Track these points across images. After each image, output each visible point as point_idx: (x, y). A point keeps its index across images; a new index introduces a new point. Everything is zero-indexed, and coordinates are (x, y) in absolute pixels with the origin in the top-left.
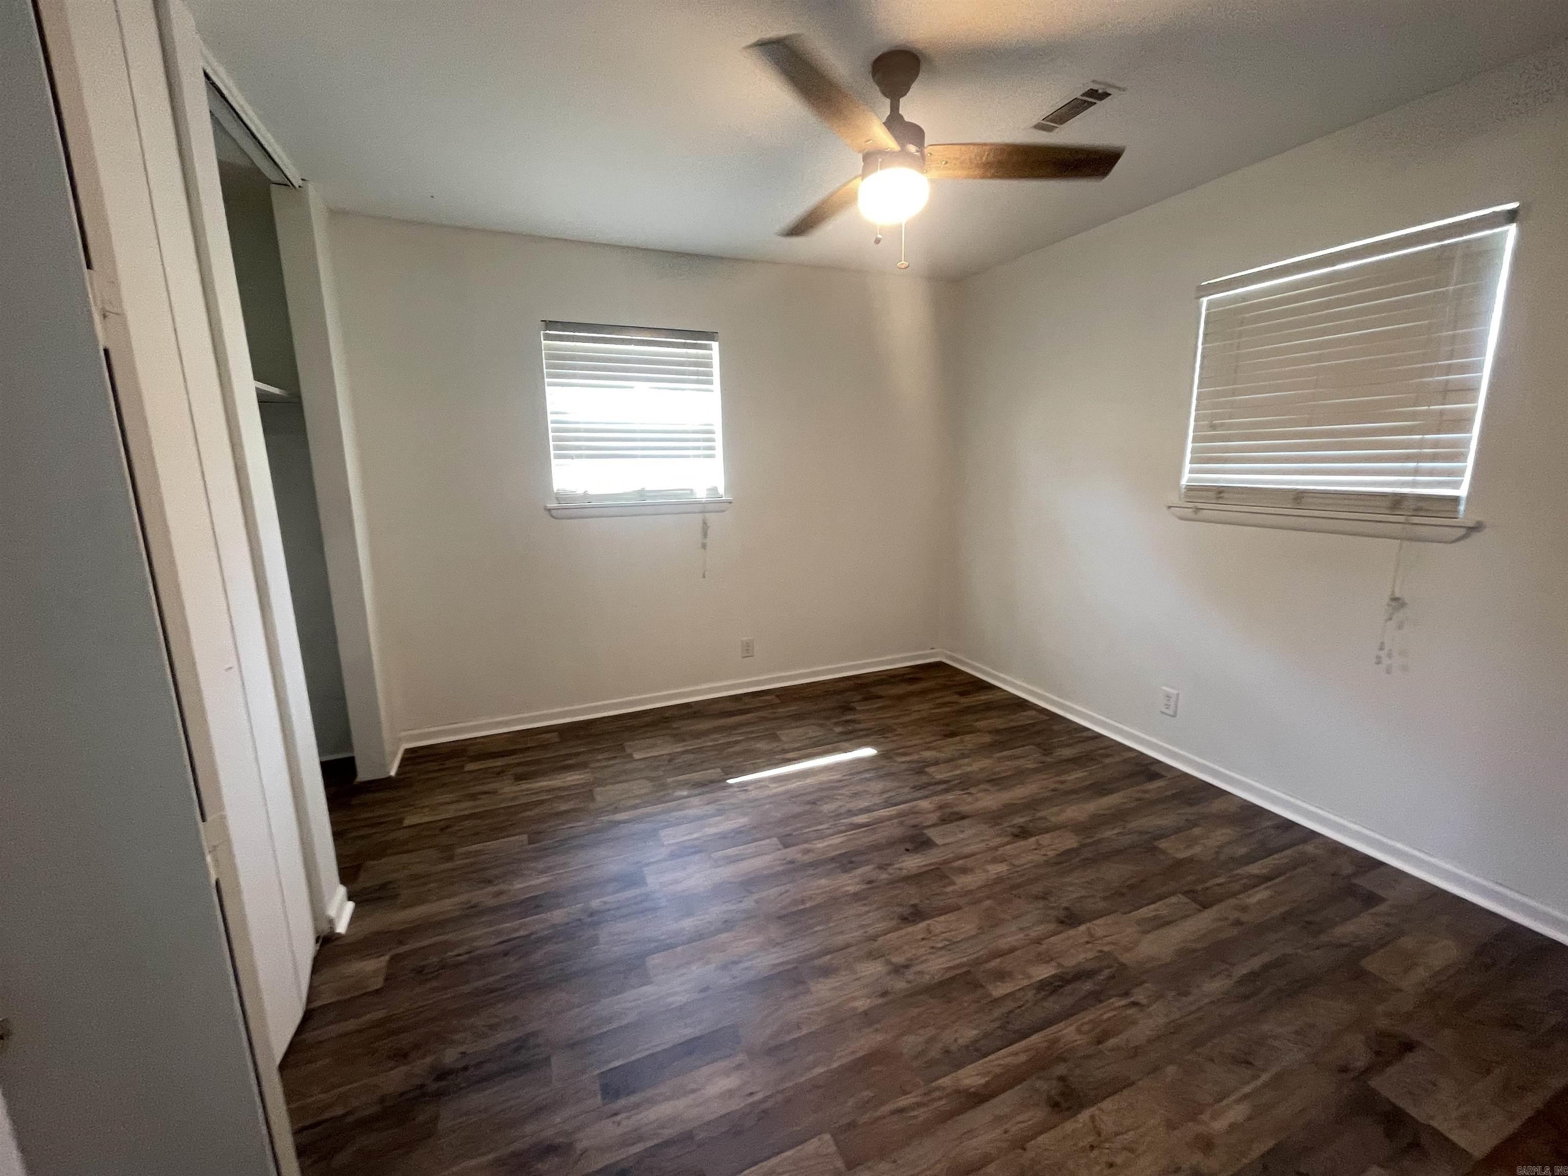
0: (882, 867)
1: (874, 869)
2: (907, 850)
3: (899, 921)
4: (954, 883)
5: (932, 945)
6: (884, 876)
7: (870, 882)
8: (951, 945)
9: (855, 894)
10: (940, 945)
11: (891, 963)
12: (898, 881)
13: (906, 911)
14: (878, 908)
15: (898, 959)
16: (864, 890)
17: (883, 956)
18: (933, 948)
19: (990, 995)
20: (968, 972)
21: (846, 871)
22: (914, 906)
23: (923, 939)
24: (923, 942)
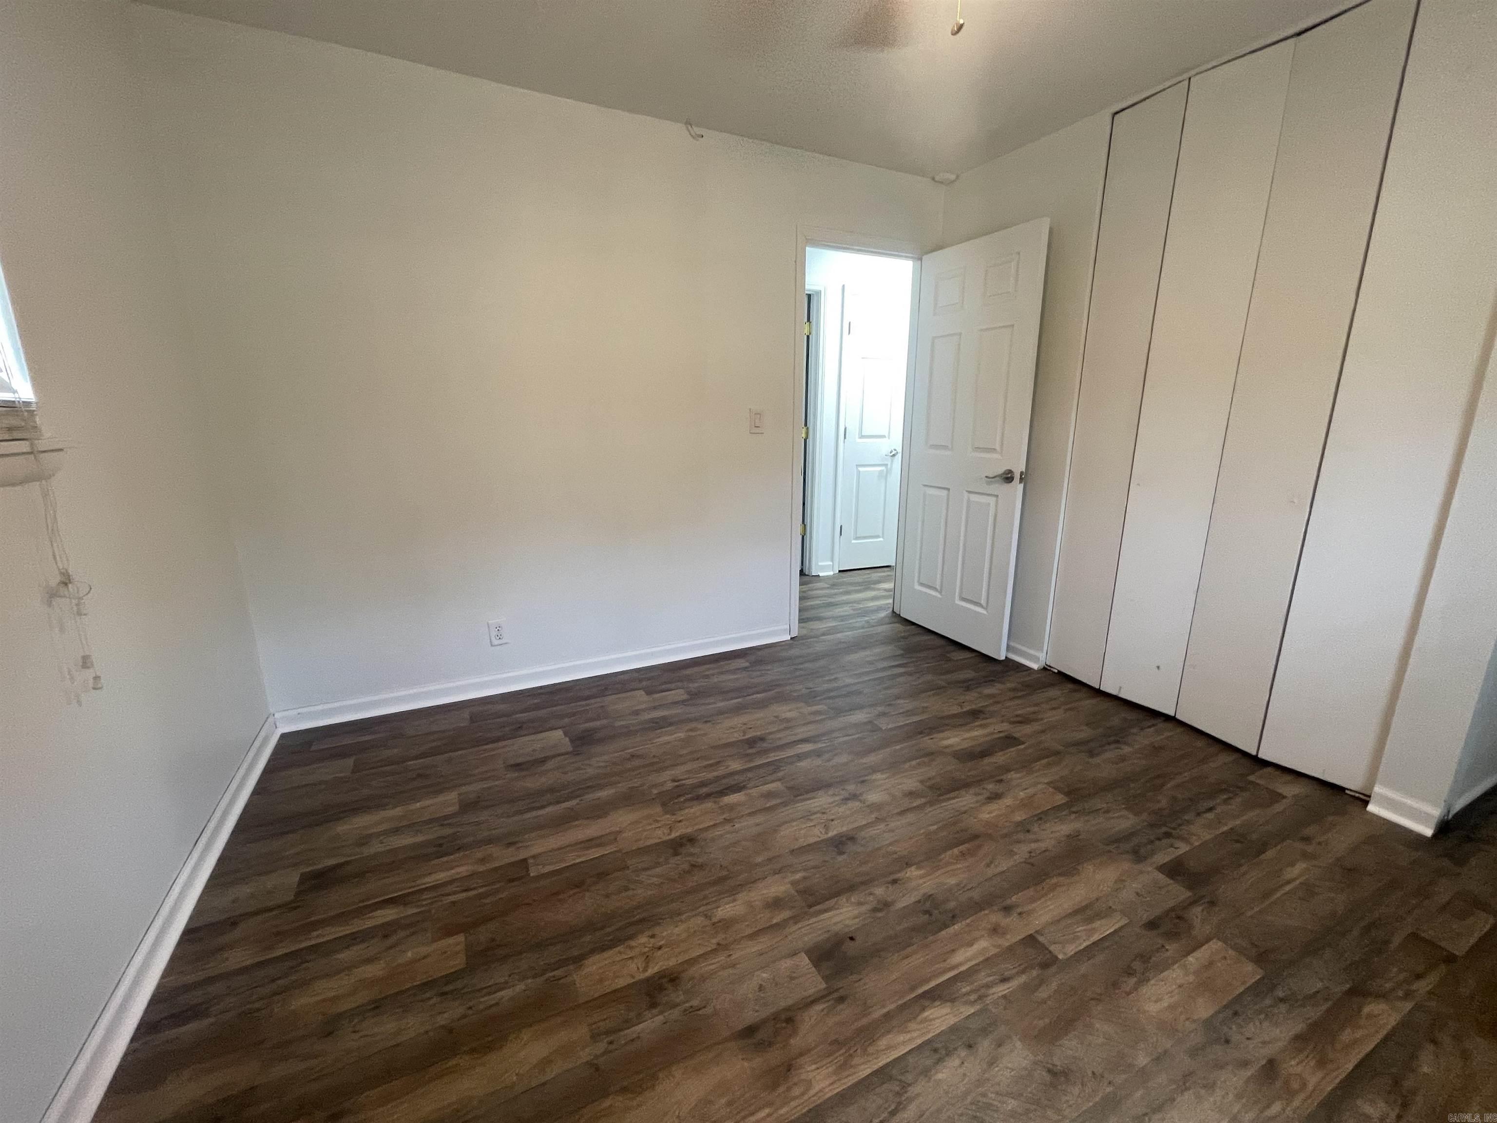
0: (885, 905)
1: (893, 903)
2: (852, 939)
3: (856, 836)
4: (793, 883)
5: (825, 816)
6: (879, 891)
7: (895, 882)
8: (808, 816)
9: (908, 865)
10: (818, 815)
11: (861, 801)
12: (863, 883)
13: (851, 848)
14: (879, 849)
15: (856, 804)
16: (899, 871)
17: (868, 806)
18: (824, 813)
19: (782, 783)
20: (795, 796)
21: (929, 897)
22: (841, 853)
23: (832, 820)
24: (833, 817)
